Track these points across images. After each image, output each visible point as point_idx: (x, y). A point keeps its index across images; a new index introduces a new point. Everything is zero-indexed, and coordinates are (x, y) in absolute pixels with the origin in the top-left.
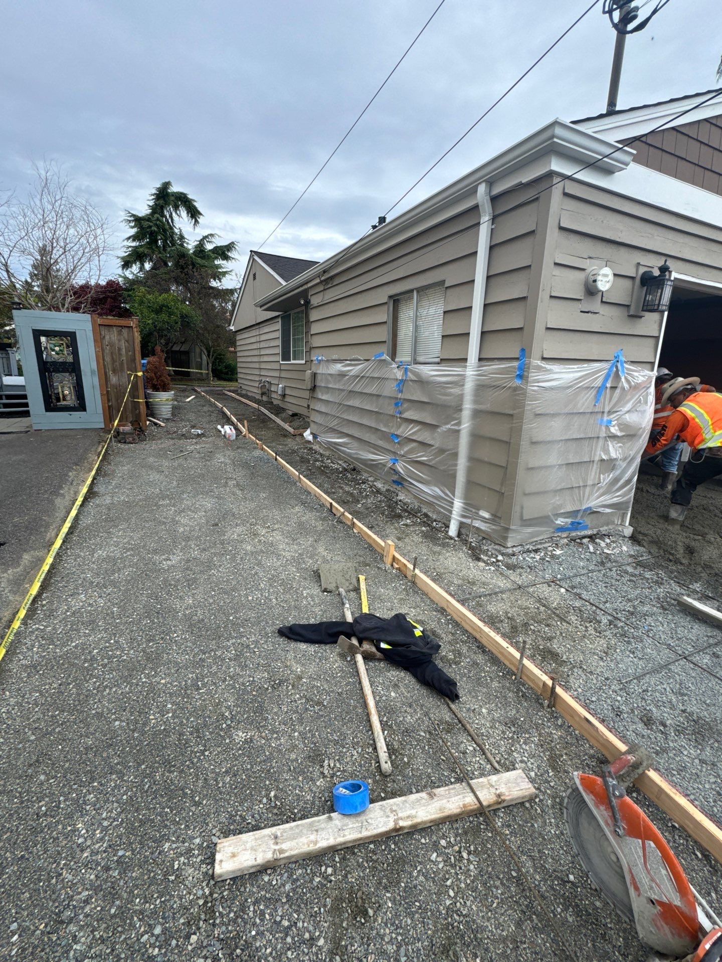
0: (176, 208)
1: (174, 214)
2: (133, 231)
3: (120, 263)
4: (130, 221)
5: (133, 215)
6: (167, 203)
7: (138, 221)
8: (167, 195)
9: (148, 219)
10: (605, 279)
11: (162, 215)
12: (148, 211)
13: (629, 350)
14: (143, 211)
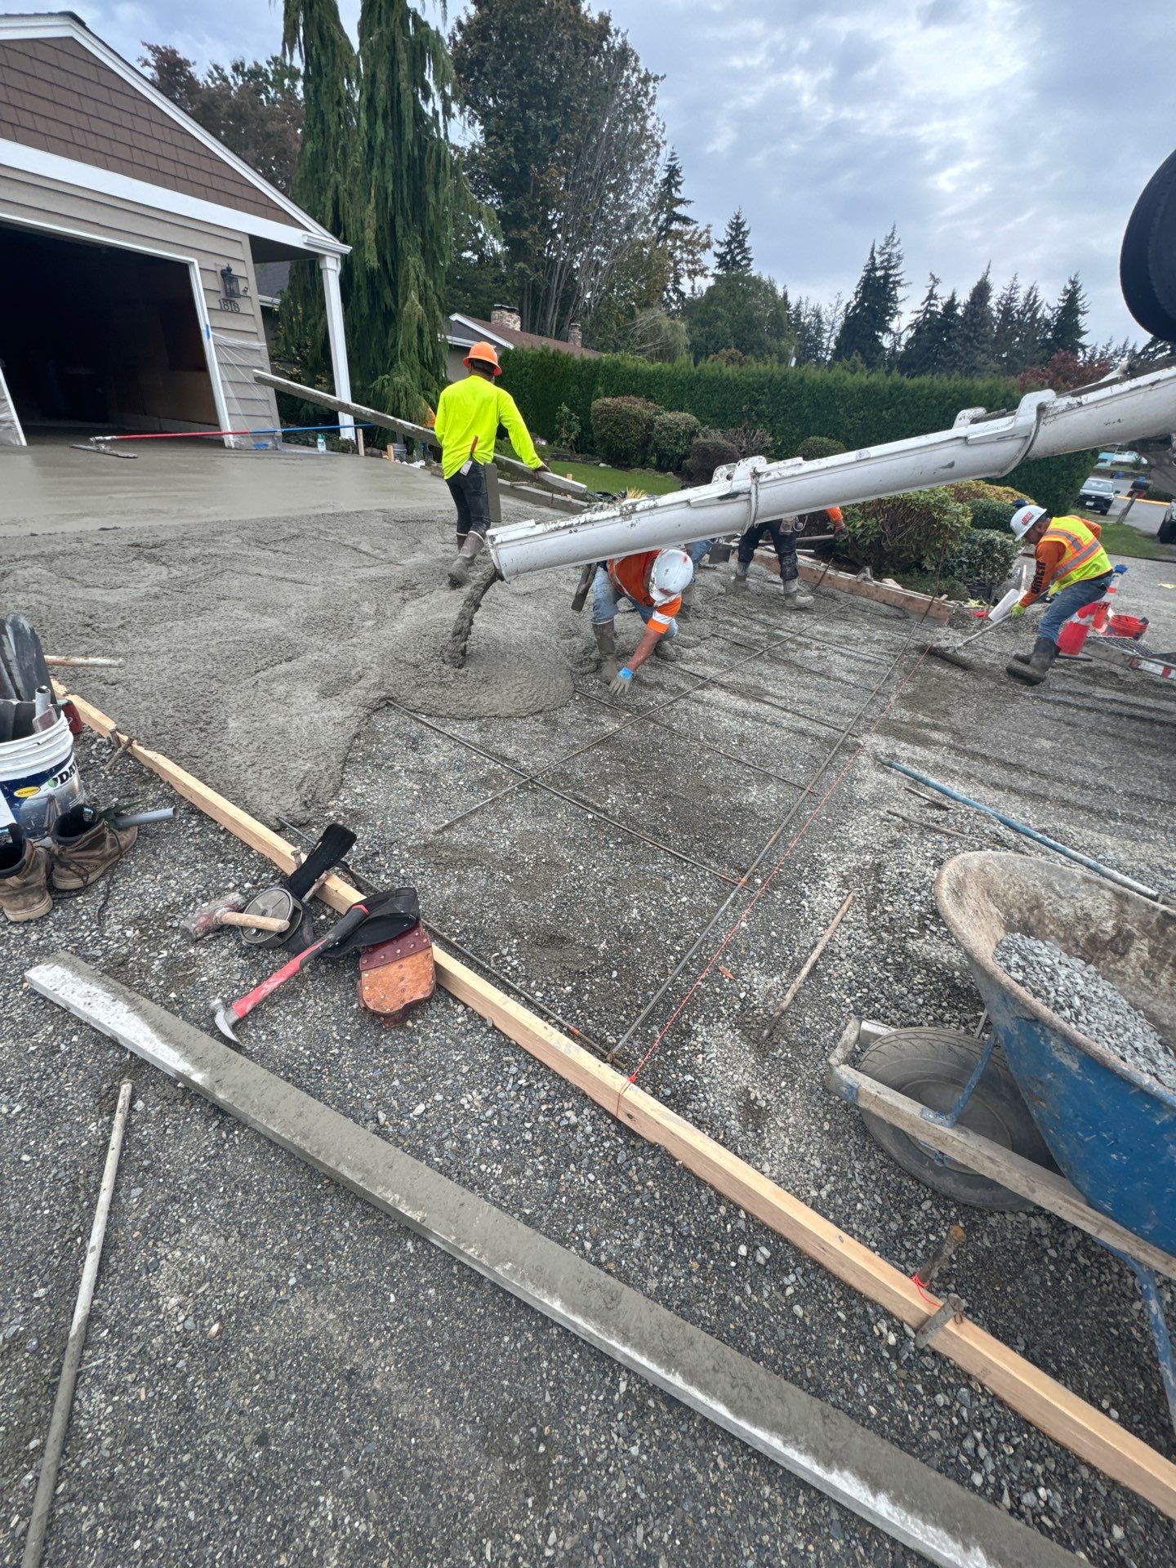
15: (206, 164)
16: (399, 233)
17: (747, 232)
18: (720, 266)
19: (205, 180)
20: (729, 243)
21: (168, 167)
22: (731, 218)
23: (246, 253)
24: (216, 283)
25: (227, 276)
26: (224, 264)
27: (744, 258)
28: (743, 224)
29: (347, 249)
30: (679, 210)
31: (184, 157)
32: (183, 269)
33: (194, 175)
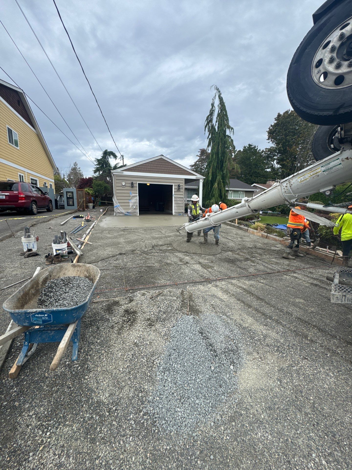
0: (110, 155)
1: (109, 158)
2: (97, 163)
3: (93, 172)
6: (106, 155)
7: (98, 160)
8: (107, 153)
9: (101, 160)
10: (124, 184)
11: (105, 158)
12: (101, 158)
13: (132, 192)
14: (100, 158)
15: (179, 169)
16: (217, 172)
19: (178, 172)
21: (172, 171)
23: (184, 182)
24: (177, 187)
25: (179, 186)
26: (178, 184)
29: (205, 177)
31: (175, 169)
32: (172, 186)
33: (176, 171)
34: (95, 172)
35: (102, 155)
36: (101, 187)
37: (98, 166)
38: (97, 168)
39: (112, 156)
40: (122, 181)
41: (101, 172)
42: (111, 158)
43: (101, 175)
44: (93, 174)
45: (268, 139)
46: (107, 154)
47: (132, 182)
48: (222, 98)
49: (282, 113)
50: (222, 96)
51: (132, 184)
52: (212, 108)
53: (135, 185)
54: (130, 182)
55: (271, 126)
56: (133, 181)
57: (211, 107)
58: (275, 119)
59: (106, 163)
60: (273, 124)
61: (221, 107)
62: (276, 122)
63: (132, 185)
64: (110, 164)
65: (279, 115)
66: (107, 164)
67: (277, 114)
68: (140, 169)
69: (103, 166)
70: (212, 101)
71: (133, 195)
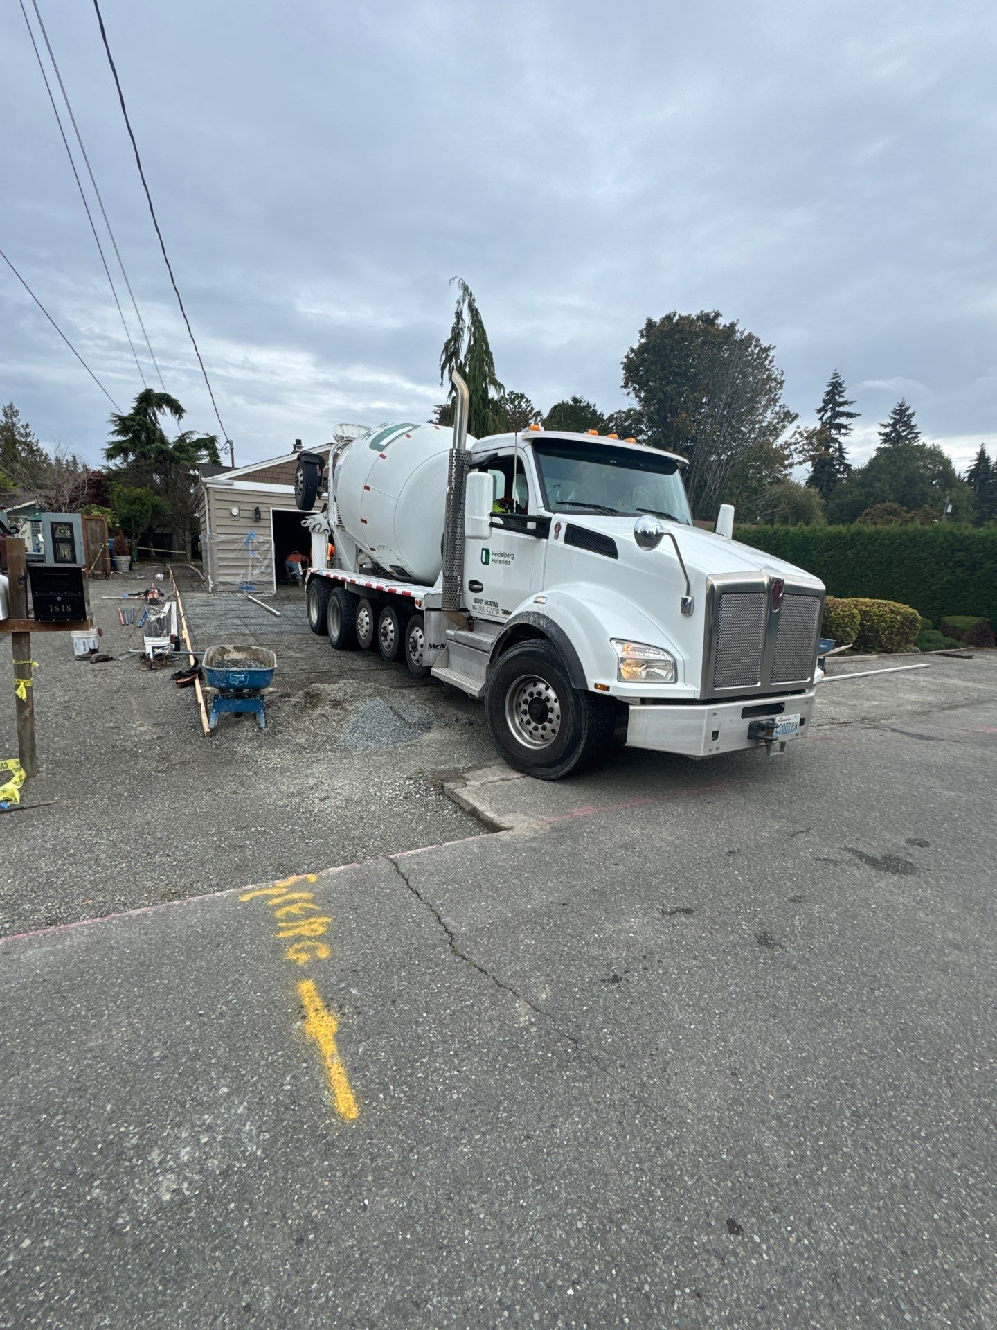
0: (159, 406)
1: (157, 413)
2: (118, 428)
3: (104, 455)
4: (114, 421)
5: (117, 416)
6: (149, 404)
7: (122, 420)
8: (150, 398)
9: (131, 418)
10: (235, 511)
11: (146, 414)
12: (132, 411)
13: (256, 531)
14: (127, 411)
17: (913, 414)
18: (885, 441)
20: (894, 425)
22: (895, 406)
27: (910, 433)
28: (907, 409)
30: (842, 409)
34: (110, 455)
35: (135, 405)
36: (143, 504)
37: (120, 438)
38: (121, 442)
39: (167, 410)
40: (230, 504)
41: (131, 457)
42: (164, 413)
43: (134, 467)
44: (104, 462)
45: (625, 386)
46: (149, 401)
47: (257, 508)
48: (477, 310)
49: (657, 319)
50: (476, 305)
51: (257, 511)
52: (458, 322)
53: (263, 515)
54: (251, 507)
55: (632, 350)
56: (259, 505)
57: (455, 320)
58: (641, 332)
59: (147, 428)
60: (636, 347)
61: (475, 333)
62: (643, 341)
63: (257, 515)
64: (162, 435)
65: (650, 324)
66: (154, 433)
67: (646, 322)
68: (275, 475)
69: (136, 436)
70: (457, 305)
71: (262, 539)
